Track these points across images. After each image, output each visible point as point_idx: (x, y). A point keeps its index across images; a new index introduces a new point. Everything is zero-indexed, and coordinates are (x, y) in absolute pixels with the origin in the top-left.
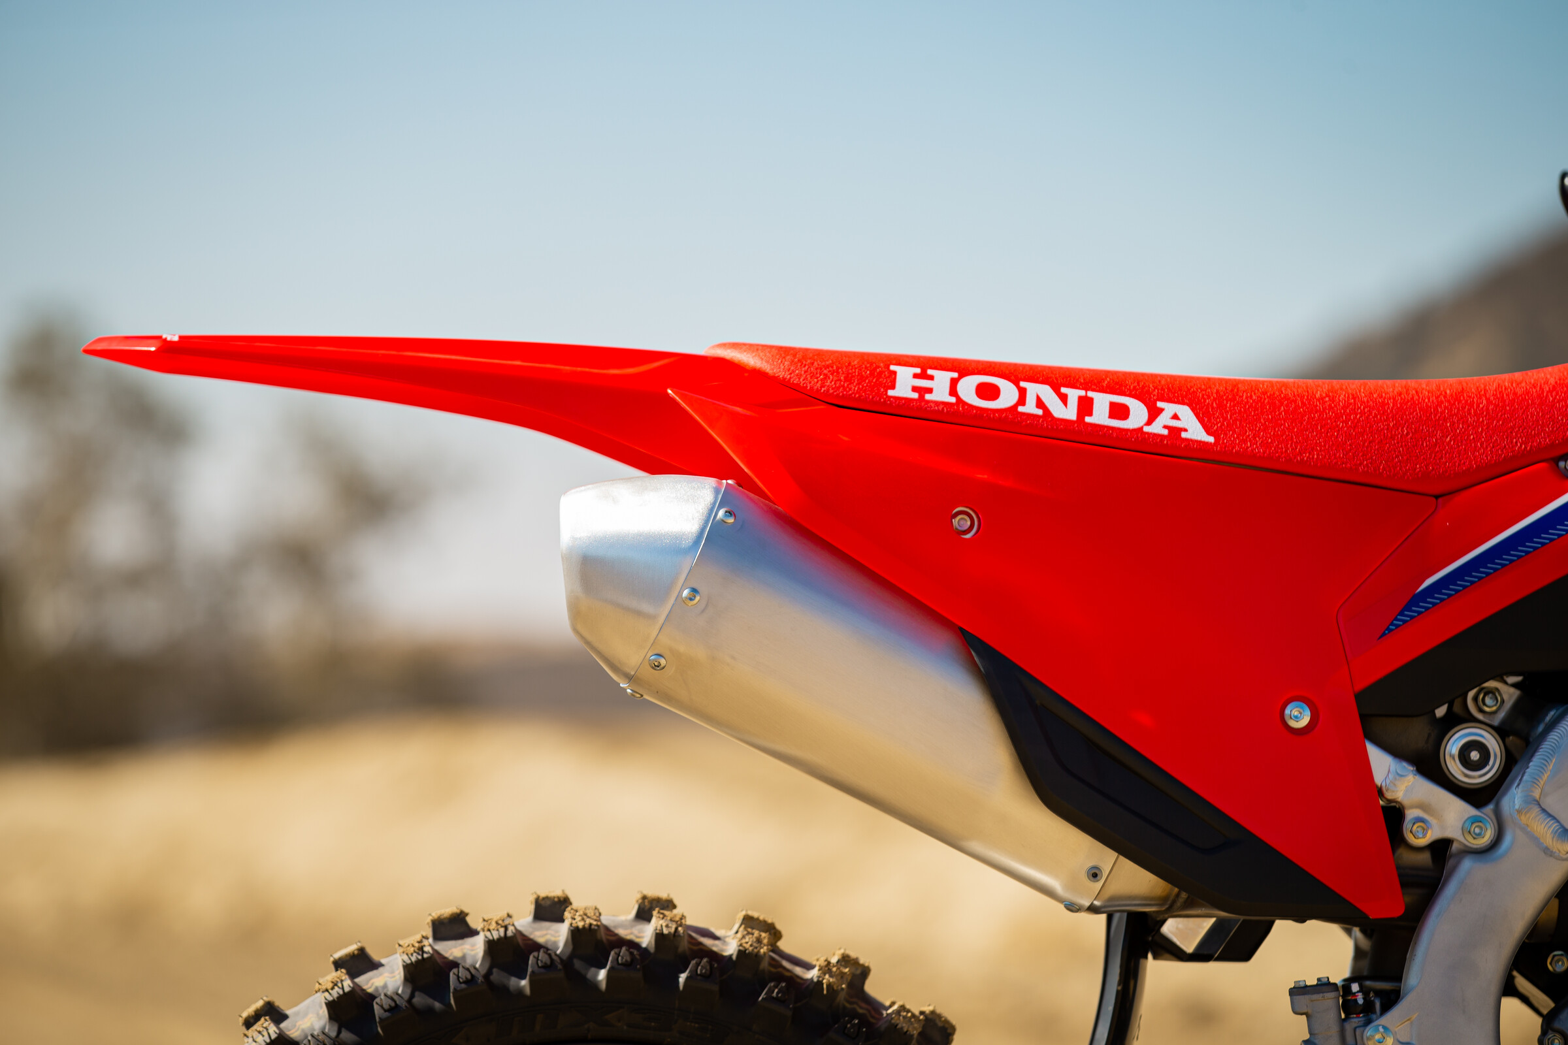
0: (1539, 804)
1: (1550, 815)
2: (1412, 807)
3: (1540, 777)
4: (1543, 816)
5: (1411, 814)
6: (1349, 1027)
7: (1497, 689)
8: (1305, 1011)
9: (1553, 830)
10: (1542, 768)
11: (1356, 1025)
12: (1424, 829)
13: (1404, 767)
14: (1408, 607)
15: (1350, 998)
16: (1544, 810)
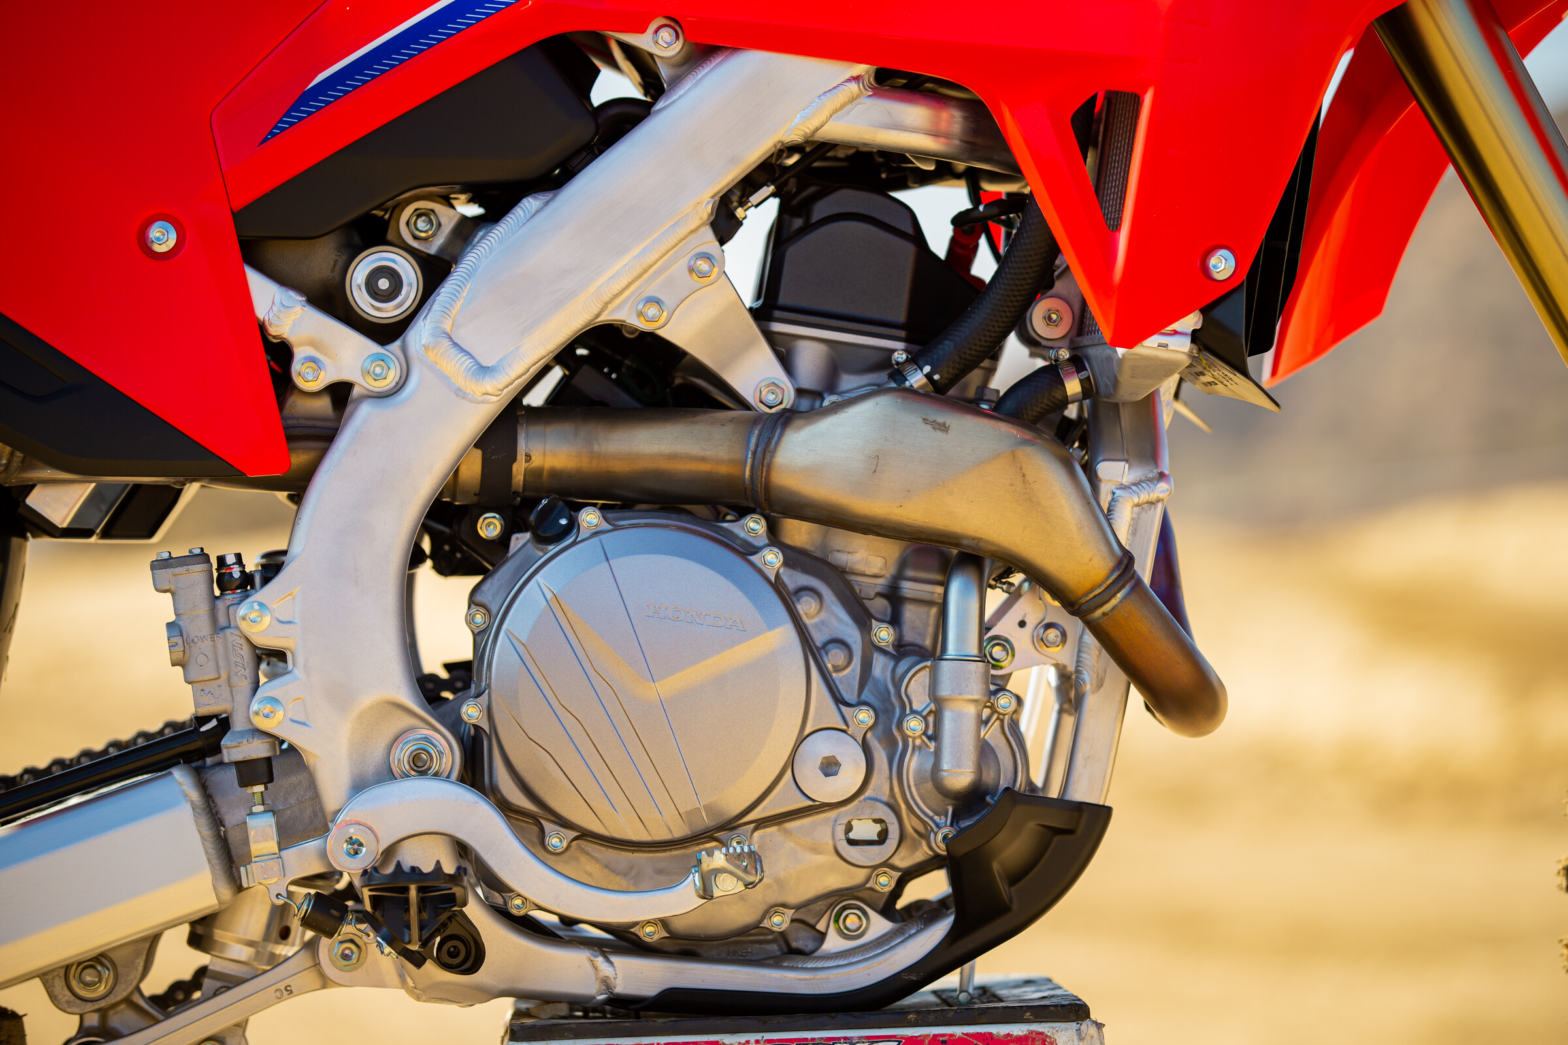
0: (450, 338)
1: (463, 350)
2: (301, 344)
3: (451, 305)
4: (454, 351)
5: (300, 353)
6: (221, 605)
7: (433, 211)
8: (167, 588)
9: (466, 368)
10: (454, 296)
11: (230, 603)
12: (314, 370)
13: (292, 296)
14: (295, 107)
15: (224, 571)
16: (456, 344)
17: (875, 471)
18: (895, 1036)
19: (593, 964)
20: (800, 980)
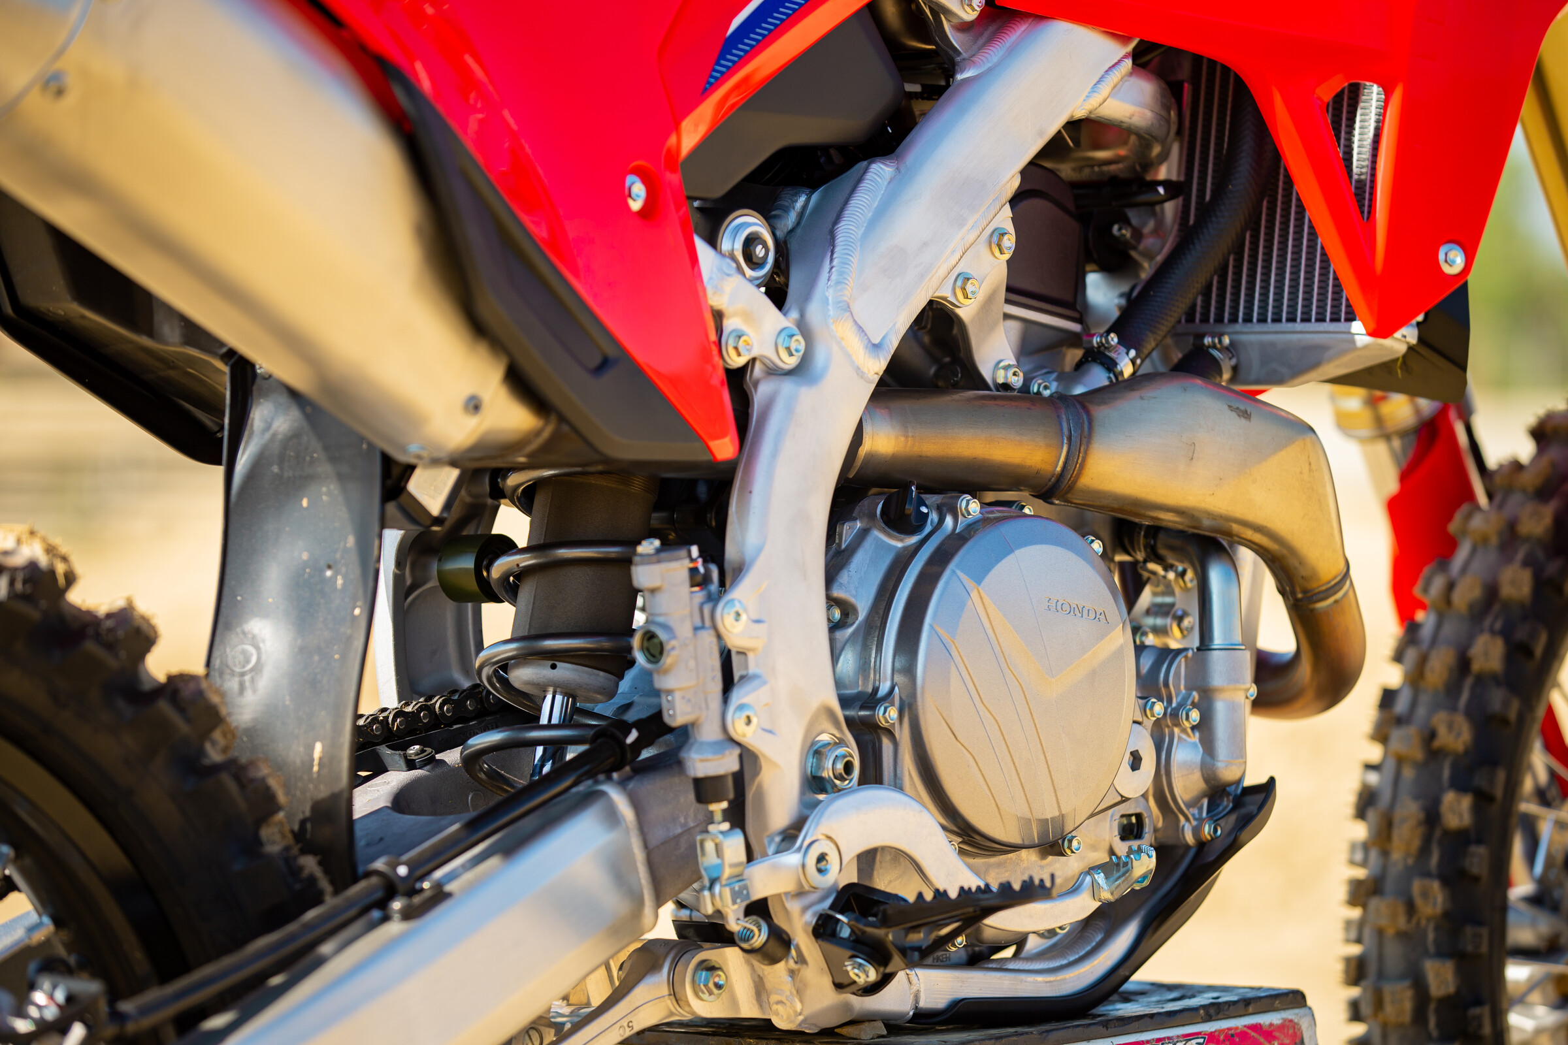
0: (851, 312)
1: (859, 326)
2: (734, 316)
3: (849, 277)
4: (855, 326)
5: (729, 325)
10: (849, 266)
16: (854, 320)
17: (1192, 459)
18: (1199, 1033)
19: (909, 978)
20: (1047, 982)
